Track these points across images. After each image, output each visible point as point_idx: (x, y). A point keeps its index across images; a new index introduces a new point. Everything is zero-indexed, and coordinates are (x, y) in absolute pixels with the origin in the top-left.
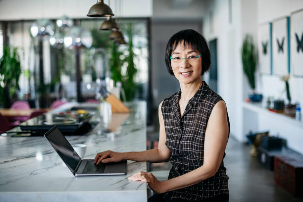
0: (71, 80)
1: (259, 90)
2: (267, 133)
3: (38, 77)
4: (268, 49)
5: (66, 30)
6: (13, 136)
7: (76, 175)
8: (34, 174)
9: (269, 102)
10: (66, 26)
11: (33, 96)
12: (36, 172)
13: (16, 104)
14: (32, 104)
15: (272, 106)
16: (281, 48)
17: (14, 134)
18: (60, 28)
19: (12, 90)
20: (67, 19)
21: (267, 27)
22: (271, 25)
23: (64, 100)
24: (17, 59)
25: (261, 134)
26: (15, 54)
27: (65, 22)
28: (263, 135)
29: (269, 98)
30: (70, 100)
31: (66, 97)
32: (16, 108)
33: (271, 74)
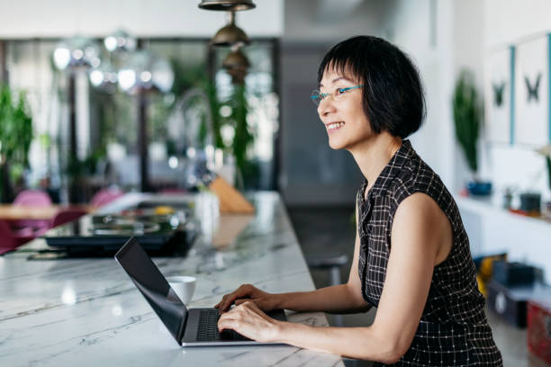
0: (129, 152)
1: (485, 174)
2: (503, 256)
3: (66, 147)
4: (506, 96)
5: (124, 57)
6: (30, 259)
7: (184, 344)
8: (90, 343)
9: (509, 197)
10: (122, 49)
11: (57, 182)
12: (91, 338)
13: (24, 197)
14: (54, 197)
15: (516, 203)
16: (533, 93)
17: (32, 253)
18: (112, 53)
19: (16, 171)
20: (125, 35)
21: (506, 55)
22: (513, 50)
23: (115, 190)
24: (26, 112)
25: (493, 257)
26: (22, 102)
27: (124, 42)
28: (496, 259)
29: (508, 190)
30: (127, 189)
31: (119, 184)
32: (25, 204)
33: (512, 142)
